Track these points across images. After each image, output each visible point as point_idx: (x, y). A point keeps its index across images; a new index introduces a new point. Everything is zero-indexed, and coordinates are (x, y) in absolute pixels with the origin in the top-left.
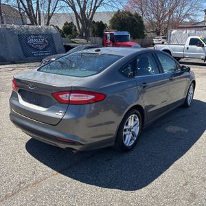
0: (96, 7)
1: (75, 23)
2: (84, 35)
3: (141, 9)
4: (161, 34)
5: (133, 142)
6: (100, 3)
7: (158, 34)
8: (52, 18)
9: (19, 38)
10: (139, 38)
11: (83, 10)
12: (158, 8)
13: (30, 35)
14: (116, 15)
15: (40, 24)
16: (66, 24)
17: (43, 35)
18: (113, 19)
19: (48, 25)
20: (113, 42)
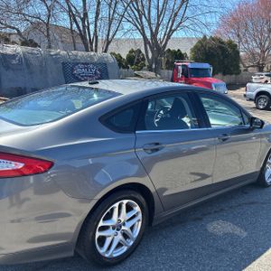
0: (172, 31)
1: (143, 51)
2: (154, 66)
3: (238, 36)
4: (265, 69)
5: (125, 249)
6: (178, 26)
7: (261, 70)
8: (112, 44)
9: (64, 67)
10: (231, 74)
11: (154, 35)
12: (262, 35)
13: (78, 64)
14: (200, 42)
15: (96, 51)
16: (132, 51)
17: (94, 64)
18: (196, 47)
19: (105, 51)
20: (186, 77)
